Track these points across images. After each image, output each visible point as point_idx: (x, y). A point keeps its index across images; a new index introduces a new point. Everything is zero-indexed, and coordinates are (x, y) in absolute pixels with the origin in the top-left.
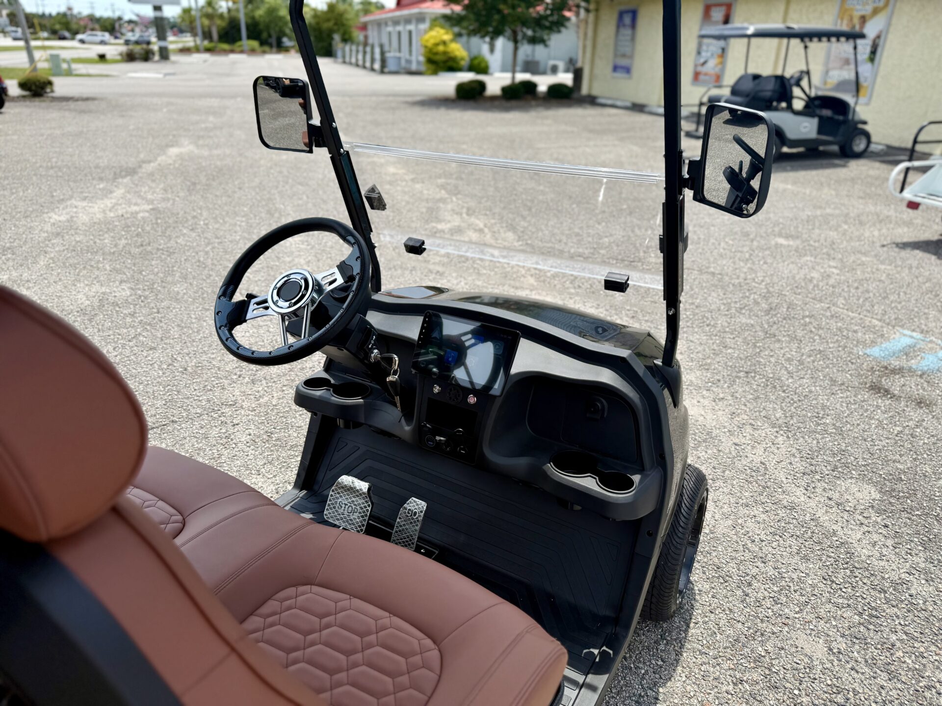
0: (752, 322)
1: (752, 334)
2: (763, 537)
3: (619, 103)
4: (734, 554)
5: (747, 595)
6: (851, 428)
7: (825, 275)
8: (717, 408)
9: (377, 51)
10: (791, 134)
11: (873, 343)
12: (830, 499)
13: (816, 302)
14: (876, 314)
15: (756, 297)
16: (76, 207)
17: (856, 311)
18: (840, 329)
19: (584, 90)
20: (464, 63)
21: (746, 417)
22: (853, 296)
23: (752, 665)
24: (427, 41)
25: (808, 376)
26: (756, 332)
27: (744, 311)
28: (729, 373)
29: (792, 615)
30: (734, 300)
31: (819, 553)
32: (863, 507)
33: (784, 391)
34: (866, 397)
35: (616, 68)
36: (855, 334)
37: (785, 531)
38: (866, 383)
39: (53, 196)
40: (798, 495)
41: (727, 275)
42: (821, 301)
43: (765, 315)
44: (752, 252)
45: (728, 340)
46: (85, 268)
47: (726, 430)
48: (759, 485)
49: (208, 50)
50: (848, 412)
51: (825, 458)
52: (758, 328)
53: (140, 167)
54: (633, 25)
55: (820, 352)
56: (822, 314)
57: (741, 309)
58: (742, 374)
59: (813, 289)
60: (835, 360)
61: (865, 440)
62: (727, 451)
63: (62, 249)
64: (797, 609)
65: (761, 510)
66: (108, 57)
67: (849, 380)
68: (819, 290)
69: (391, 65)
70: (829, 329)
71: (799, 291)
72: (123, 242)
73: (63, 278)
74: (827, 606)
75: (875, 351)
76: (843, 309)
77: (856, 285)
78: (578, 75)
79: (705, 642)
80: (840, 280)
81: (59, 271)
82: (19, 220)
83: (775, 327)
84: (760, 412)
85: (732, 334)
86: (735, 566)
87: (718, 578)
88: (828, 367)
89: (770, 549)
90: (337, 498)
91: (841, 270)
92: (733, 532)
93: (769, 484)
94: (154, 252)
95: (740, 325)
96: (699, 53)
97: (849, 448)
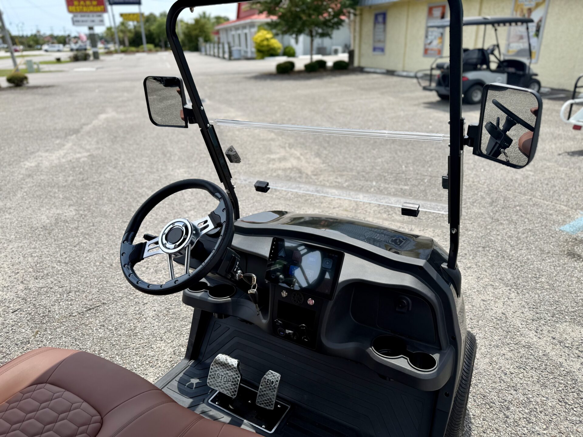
0: (482, 211)
1: (483, 220)
2: (512, 370)
3: (378, 71)
4: (493, 385)
5: (507, 417)
6: (560, 284)
7: (525, 176)
8: (467, 274)
9: (226, 47)
11: (564, 222)
12: (554, 339)
13: (522, 195)
14: (563, 202)
15: (482, 194)
16: (41, 157)
17: (549, 200)
18: (540, 213)
19: (356, 64)
20: (280, 51)
21: (487, 280)
22: (546, 190)
24: (256, 39)
25: (524, 248)
26: (485, 218)
27: (475, 204)
28: (472, 248)
29: (541, 431)
30: (468, 197)
31: (553, 381)
32: (577, 344)
33: (510, 260)
34: (566, 261)
35: (375, 49)
36: (551, 216)
37: (527, 365)
38: (564, 251)
39: (27, 150)
40: (531, 337)
42: (525, 194)
43: (490, 206)
44: (475, 163)
45: (468, 225)
46: (46, 197)
47: (475, 290)
48: (504, 331)
49: (123, 52)
50: (555, 273)
51: (546, 307)
52: (487, 216)
53: (82, 128)
54: (384, 22)
55: (530, 230)
56: (527, 204)
57: (473, 203)
58: (480, 249)
59: (518, 187)
60: (541, 236)
61: (571, 293)
62: (478, 306)
63: (32, 185)
64: (545, 427)
65: (508, 349)
66: (62, 59)
67: (552, 250)
68: (522, 187)
69: (235, 55)
70: (533, 214)
71: (510, 188)
72: (71, 178)
73: (32, 205)
74: (565, 423)
75: (566, 228)
76: (540, 199)
77: (546, 182)
78: (351, 54)
80: (535, 179)
81: (30, 200)
83: (498, 214)
84: (496, 275)
85: (470, 220)
86: (496, 394)
87: (485, 404)
88: (537, 241)
89: (519, 380)
90: (216, 371)
91: (535, 172)
92: (491, 368)
93: (510, 329)
94: (91, 184)
95: (474, 214)
96: (426, 37)
97: (561, 299)
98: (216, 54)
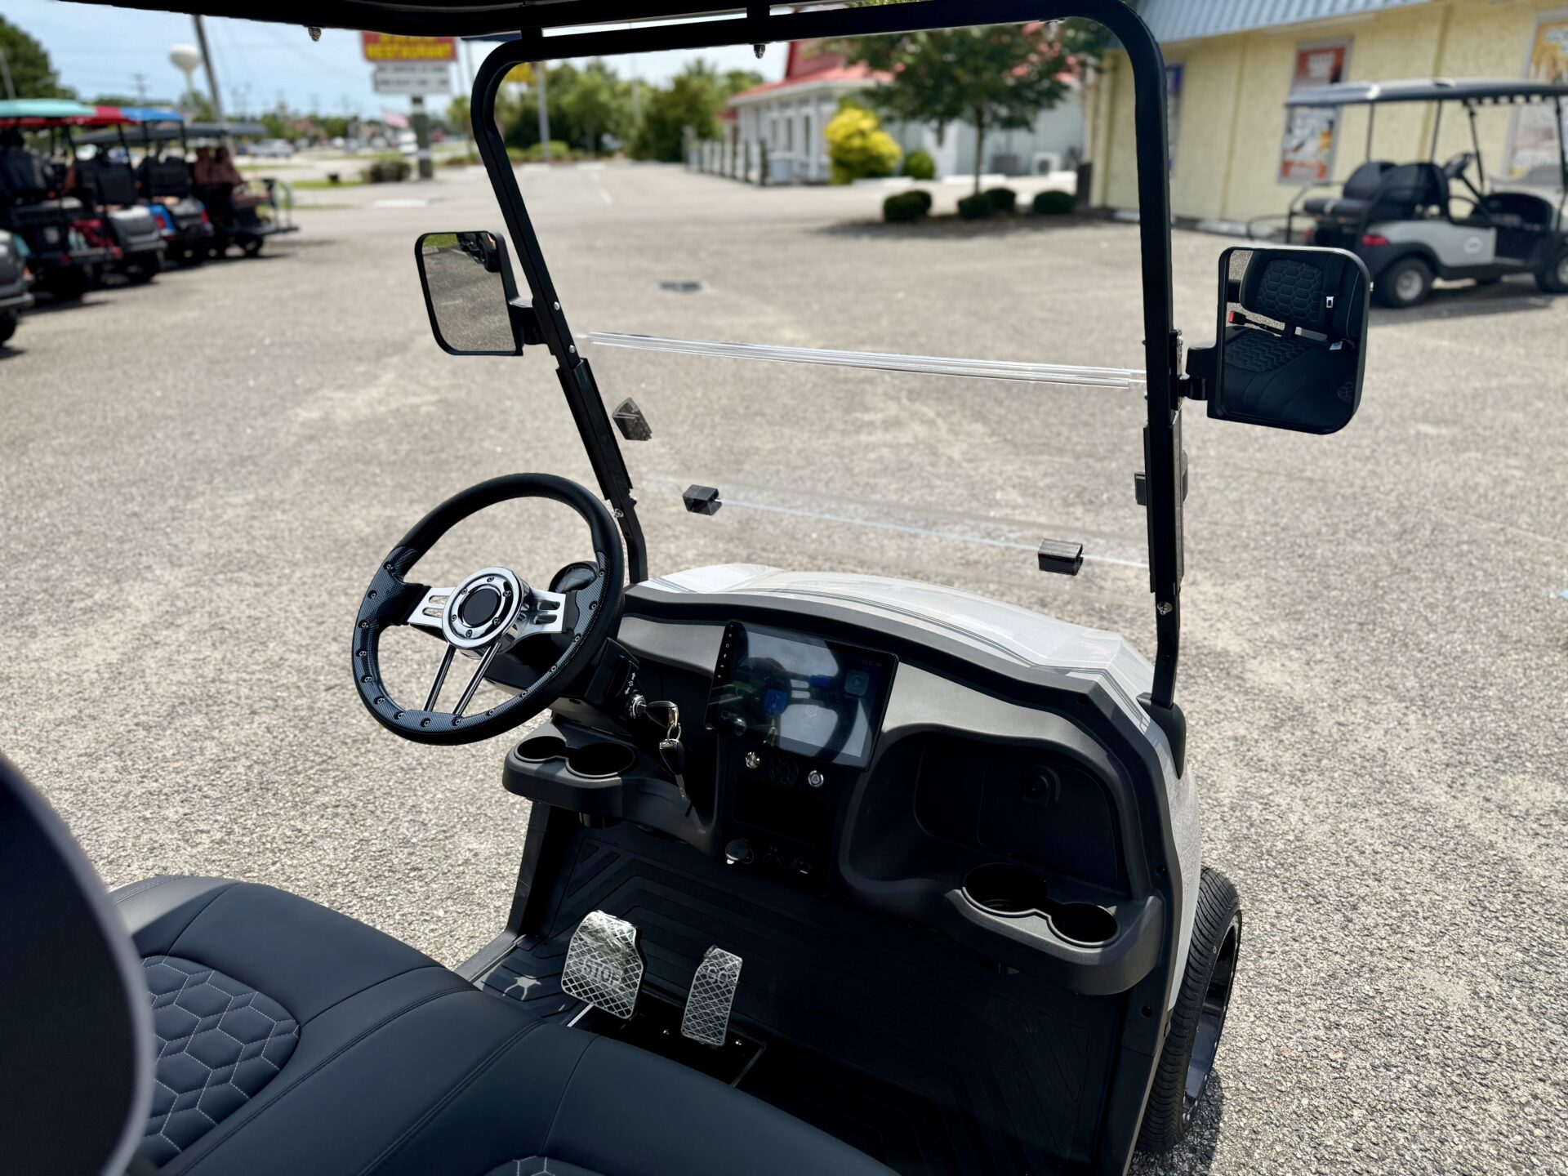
0: (1373, 551)
1: (1371, 568)
2: (1379, 848)
4: (1332, 869)
5: (1350, 921)
6: (1529, 703)
7: (1499, 480)
8: (1311, 674)
9: (755, 150)
10: (1448, 258)
12: (1488, 800)
13: (1481, 521)
15: (1380, 514)
16: (330, 399)
17: (1549, 533)
18: (1520, 561)
19: (1095, 199)
20: (895, 165)
21: (1357, 687)
22: (1546, 510)
23: (1354, 1006)
24: (834, 132)
25: (1461, 629)
26: (1378, 565)
27: (1359, 535)
28: (1333, 624)
29: (1418, 948)
30: (1343, 519)
31: (1465, 871)
32: (1539, 812)
33: (1421, 651)
34: (1556, 659)
36: (1545, 569)
37: (1414, 841)
38: (1558, 640)
39: (295, 385)
40: (1438, 795)
41: (1333, 481)
42: (1489, 519)
43: (1395, 541)
44: (1375, 447)
45: (1332, 578)
47: (1325, 704)
48: (1375, 780)
50: (1524, 681)
51: (1483, 743)
52: (1382, 560)
53: (412, 340)
54: (1176, 90)
55: (1484, 594)
56: (1492, 540)
57: (1355, 532)
58: (1353, 627)
59: (1478, 502)
60: (1508, 606)
62: (1326, 733)
63: (319, 456)
64: (1427, 941)
65: (1377, 812)
66: (344, 177)
67: (1530, 635)
68: (1486, 501)
69: (777, 173)
70: (1501, 561)
71: (1454, 504)
72: (404, 447)
74: (1474, 939)
76: (1527, 530)
77: (1551, 494)
78: (1084, 174)
79: (1284, 976)
80: (1525, 486)
82: (255, 418)
83: (1410, 558)
84: (1380, 679)
85: (1339, 568)
86: (1333, 883)
87: (1306, 897)
88: (1496, 616)
89: (1388, 864)
91: (1527, 471)
92: (1331, 840)
93: (1390, 778)
94: (452, 460)
95: (1351, 555)
96: (1289, 130)
97: (1524, 731)
98: (728, 170)
